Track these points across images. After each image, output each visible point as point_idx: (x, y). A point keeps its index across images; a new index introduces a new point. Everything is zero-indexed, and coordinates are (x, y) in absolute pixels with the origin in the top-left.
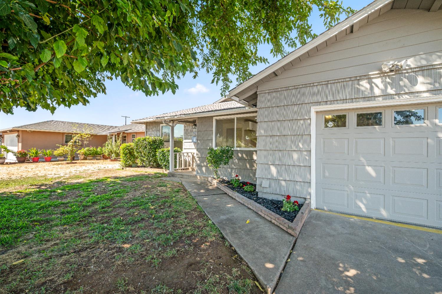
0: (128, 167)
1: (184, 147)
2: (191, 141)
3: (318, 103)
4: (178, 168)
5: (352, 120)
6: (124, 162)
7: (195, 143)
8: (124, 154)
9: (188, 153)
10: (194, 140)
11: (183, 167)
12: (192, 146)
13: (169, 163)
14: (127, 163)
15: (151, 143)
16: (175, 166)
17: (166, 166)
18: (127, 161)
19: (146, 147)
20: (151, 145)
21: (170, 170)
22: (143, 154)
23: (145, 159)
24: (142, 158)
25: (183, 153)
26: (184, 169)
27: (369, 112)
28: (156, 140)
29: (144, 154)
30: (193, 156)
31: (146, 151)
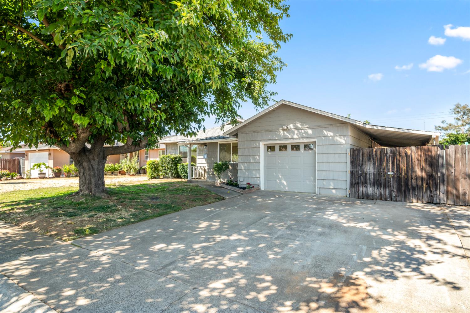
0: (153, 178)
1: (197, 162)
2: (203, 157)
3: (265, 140)
4: (194, 177)
5: (277, 148)
6: (150, 175)
7: (206, 159)
8: (150, 168)
9: (201, 167)
10: (205, 157)
11: (197, 177)
12: (204, 161)
13: (187, 174)
14: (153, 175)
15: (173, 159)
16: (192, 176)
17: (184, 176)
18: (152, 174)
19: (169, 163)
20: (173, 161)
21: (189, 178)
22: (166, 168)
23: (168, 172)
24: (166, 171)
25: (197, 167)
26: (198, 178)
27: (282, 145)
28: (176, 157)
29: (168, 168)
30: (204, 168)
31: (169, 166)
